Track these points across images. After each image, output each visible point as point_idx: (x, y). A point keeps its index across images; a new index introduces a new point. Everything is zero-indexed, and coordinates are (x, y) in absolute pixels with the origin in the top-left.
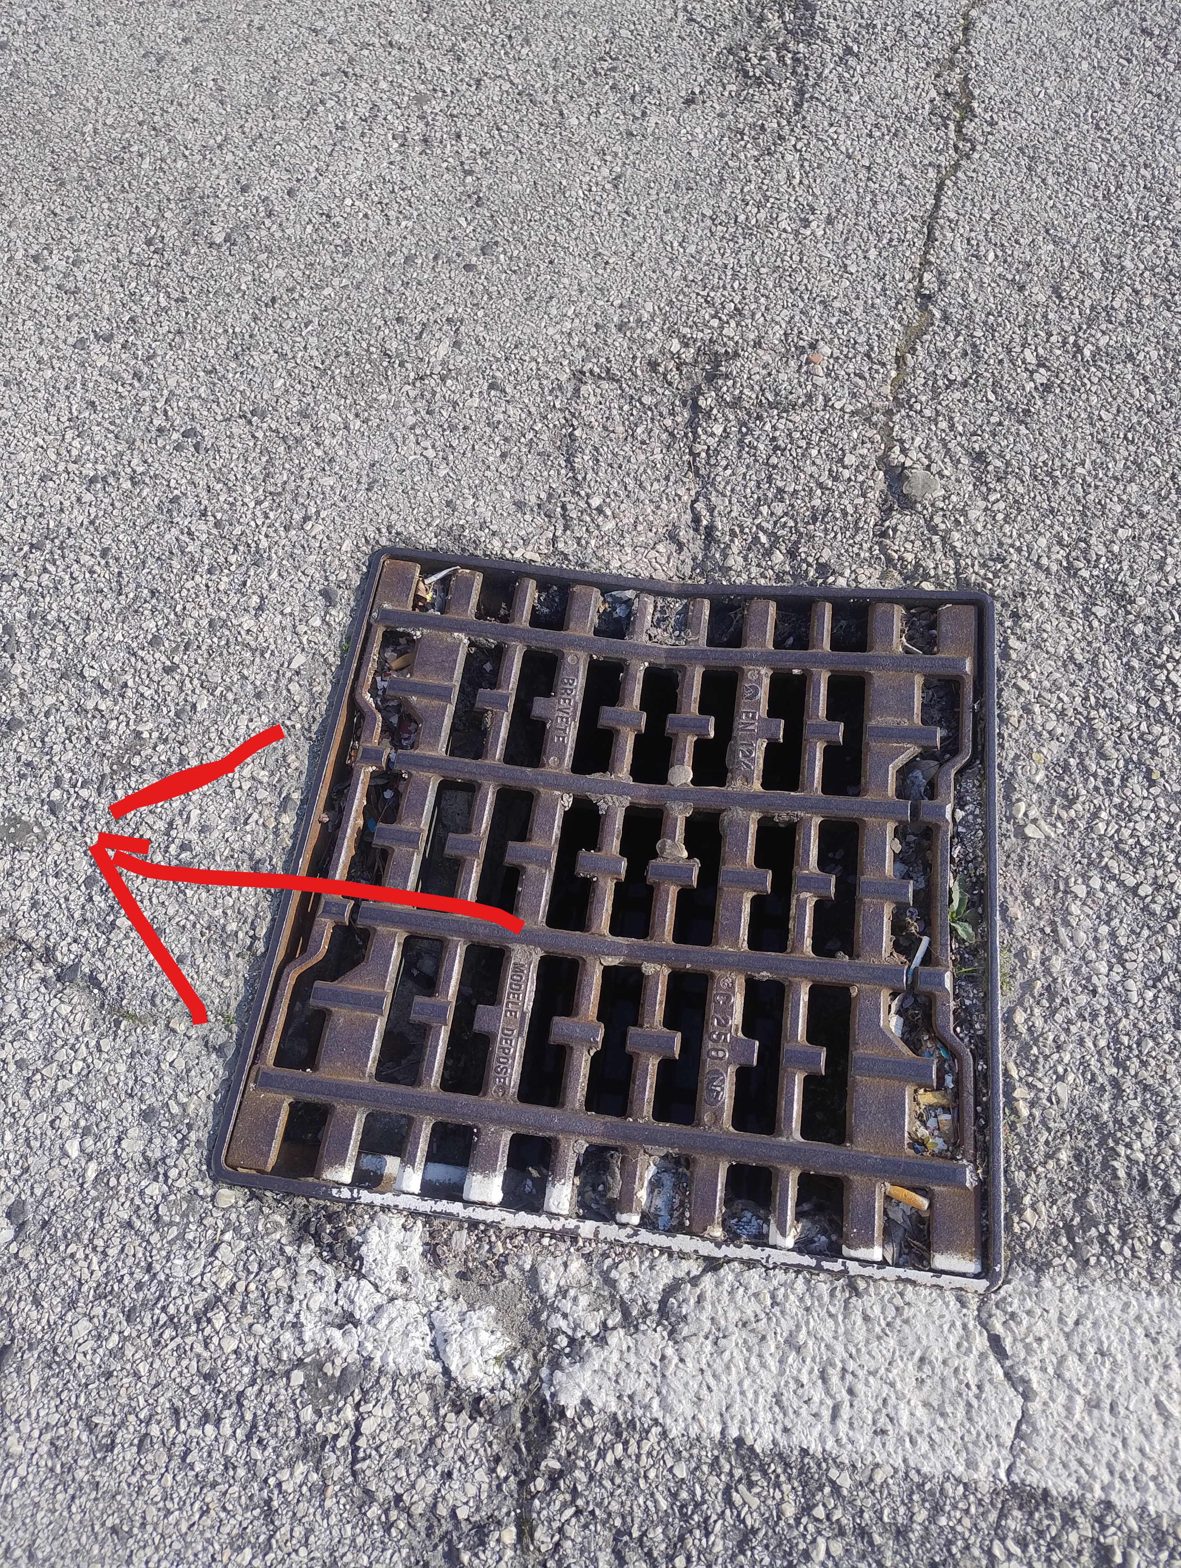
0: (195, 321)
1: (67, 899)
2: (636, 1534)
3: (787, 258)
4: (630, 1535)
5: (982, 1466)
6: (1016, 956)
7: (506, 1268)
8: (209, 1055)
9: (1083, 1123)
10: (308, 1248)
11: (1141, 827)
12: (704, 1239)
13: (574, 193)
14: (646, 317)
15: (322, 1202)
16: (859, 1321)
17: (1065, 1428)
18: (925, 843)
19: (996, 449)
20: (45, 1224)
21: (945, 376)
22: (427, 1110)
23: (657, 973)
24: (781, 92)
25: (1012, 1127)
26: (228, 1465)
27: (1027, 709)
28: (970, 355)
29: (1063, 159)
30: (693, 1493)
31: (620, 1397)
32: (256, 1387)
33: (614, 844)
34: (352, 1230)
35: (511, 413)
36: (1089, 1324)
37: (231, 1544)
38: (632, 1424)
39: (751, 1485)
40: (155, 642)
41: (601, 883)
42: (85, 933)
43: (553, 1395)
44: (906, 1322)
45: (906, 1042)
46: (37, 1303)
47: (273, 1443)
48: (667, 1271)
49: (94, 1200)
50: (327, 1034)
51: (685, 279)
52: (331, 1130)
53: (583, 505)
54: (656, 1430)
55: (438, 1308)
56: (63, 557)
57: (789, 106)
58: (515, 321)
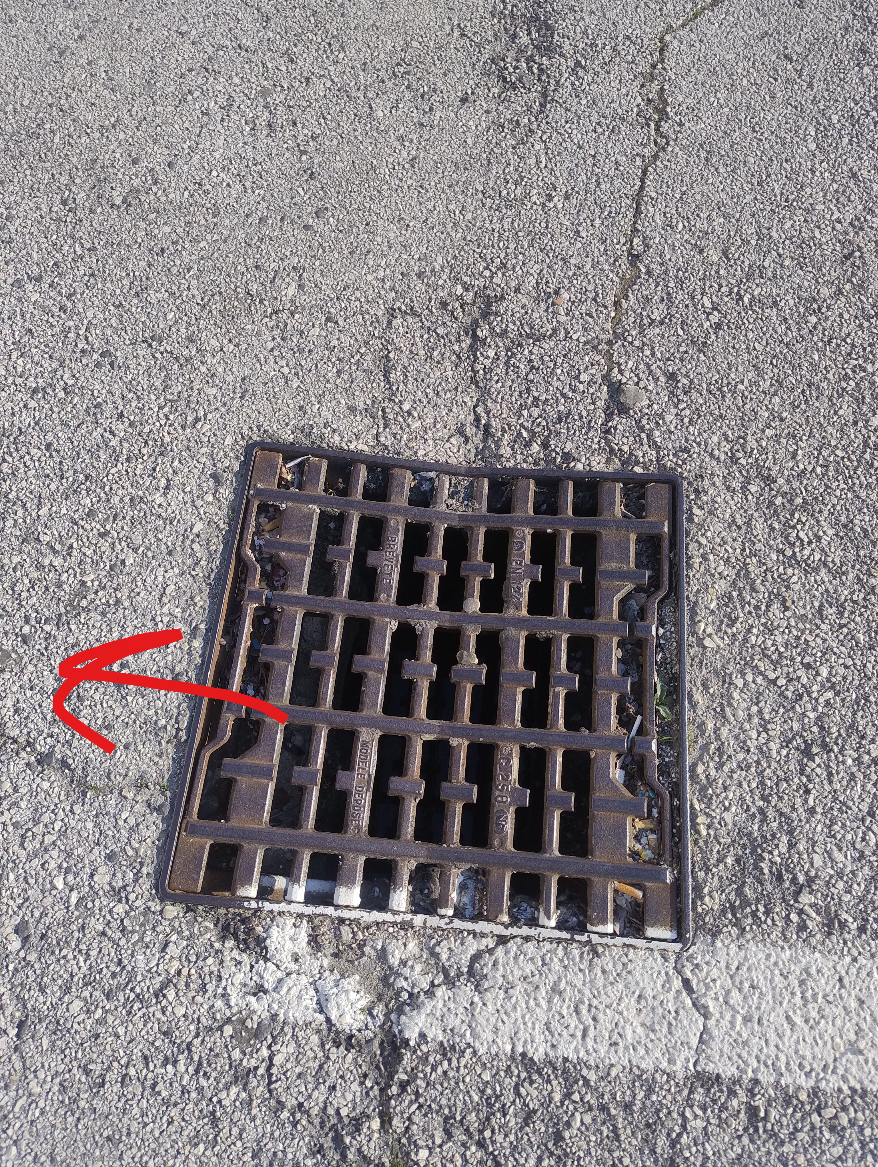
0: (104, 266)
1: (40, 706)
2: (458, 1118)
3: (537, 225)
4: (455, 1119)
5: (678, 1062)
6: (697, 727)
7: (365, 949)
8: (151, 813)
9: (741, 839)
10: (230, 943)
11: (779, 639)
12: (497, 924)
13: (382, 171)
14: (438, 268)
15: (237, 910)
16: (599, 973)
17: (730, 1035)
18: (638, 650)
19: (683, 371)
20: (43, 936)
21: (649, 316)
22: (307, 846)
23: (460, 745)
24: (530, 95)
25: (696, 842)
26: (184, 1091)
27: (704, 557)
28: (666, 301)
29: (730, 153)
30: (494, 1090)
31: (444, 1031)
32: (200, 1039)
33: (427, 655)
34: (259, 929)
35: (343, 340)
36: (745, 969)
37: (190, 1142)
38: (453, 1048)
39: (532, 1082)
40: (91, 513)
41: (420, 683)
42: (56, 730)
43: (400, 1032)
44: (629, 972)
45: (626, 786)
46: (42, 990)
47: (214, 1074)
48: (473, 946)
49: (77, 918)
50: (234, 795)
51: (465, 239)
52: (241, 862)
53: (397, 409)
54: (469, 1051)
55: (320, 978)
56: (17, 450)
57: (536, 107)
58: (343, 270)
